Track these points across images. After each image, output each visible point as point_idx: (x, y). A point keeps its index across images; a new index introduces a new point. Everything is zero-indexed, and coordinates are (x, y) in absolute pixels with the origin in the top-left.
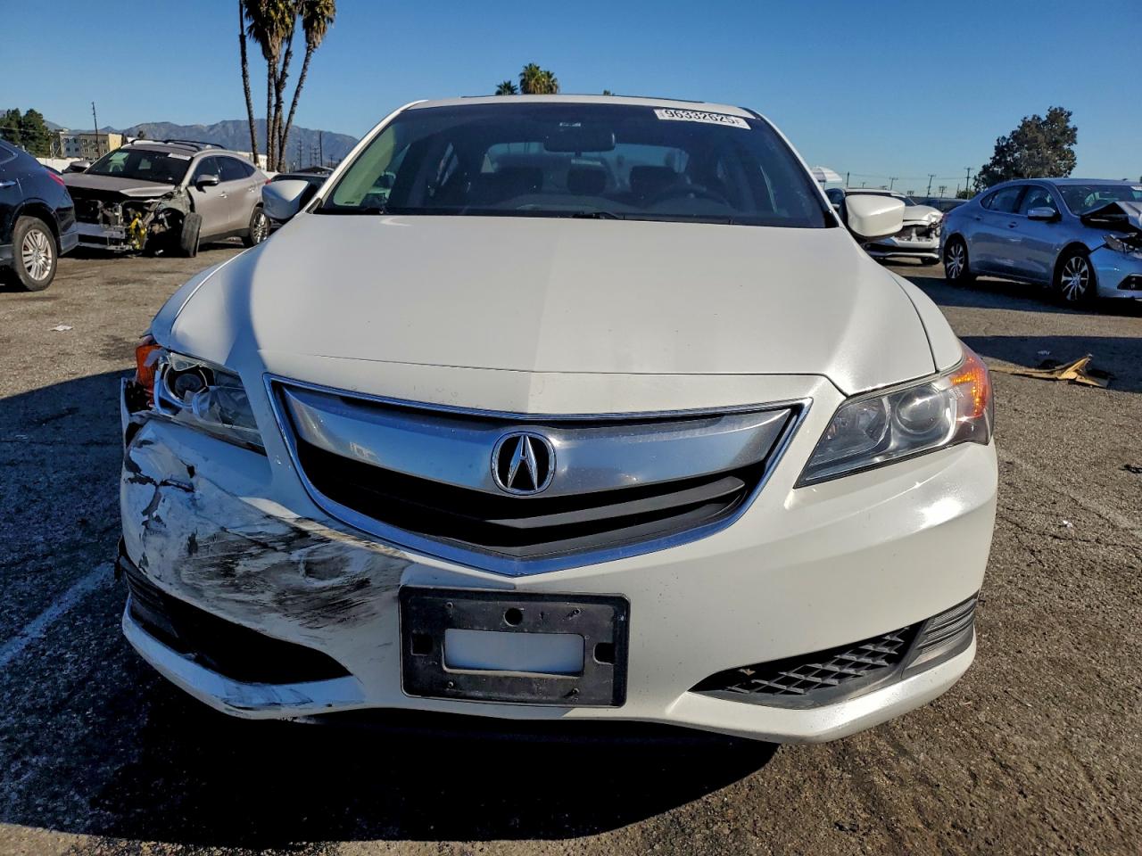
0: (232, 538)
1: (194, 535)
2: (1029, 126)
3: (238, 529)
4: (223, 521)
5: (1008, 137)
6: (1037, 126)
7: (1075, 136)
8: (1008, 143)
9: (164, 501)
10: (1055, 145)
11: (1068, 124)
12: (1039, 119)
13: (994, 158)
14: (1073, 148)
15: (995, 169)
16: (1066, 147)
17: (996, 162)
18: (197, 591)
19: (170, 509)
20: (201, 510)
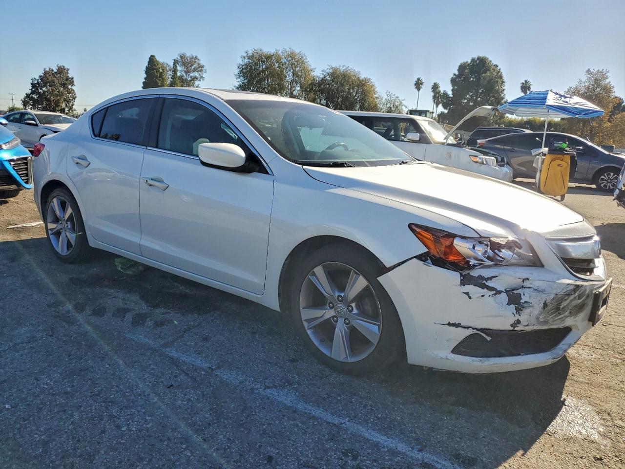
0: (560, 296)
1: (545, 301)
2: (48, 74)
3: (561, 292)
4: (555, 292)
5: (37, 78)
6: (53, 74)
7: (73, 82)
8: (38, 82)
9: (524, 295)
10: (64, 85)
11: (68, 75)
12: (52, 70)
13: (32, 89)
14: (73, 88)
15: (34, 96)
16: (70, 87)
17: (33, 92)
18: (546, 322)
19: (530, 296)
20: (545, 291)
